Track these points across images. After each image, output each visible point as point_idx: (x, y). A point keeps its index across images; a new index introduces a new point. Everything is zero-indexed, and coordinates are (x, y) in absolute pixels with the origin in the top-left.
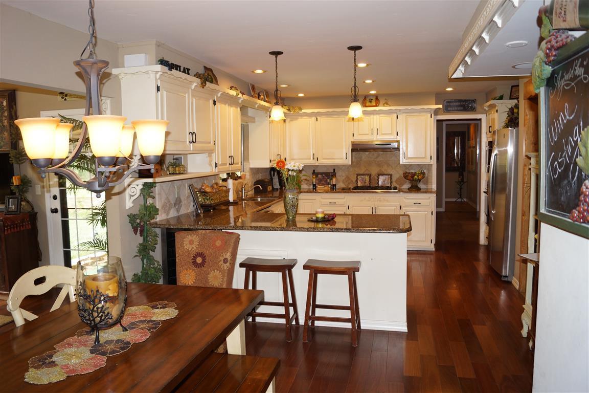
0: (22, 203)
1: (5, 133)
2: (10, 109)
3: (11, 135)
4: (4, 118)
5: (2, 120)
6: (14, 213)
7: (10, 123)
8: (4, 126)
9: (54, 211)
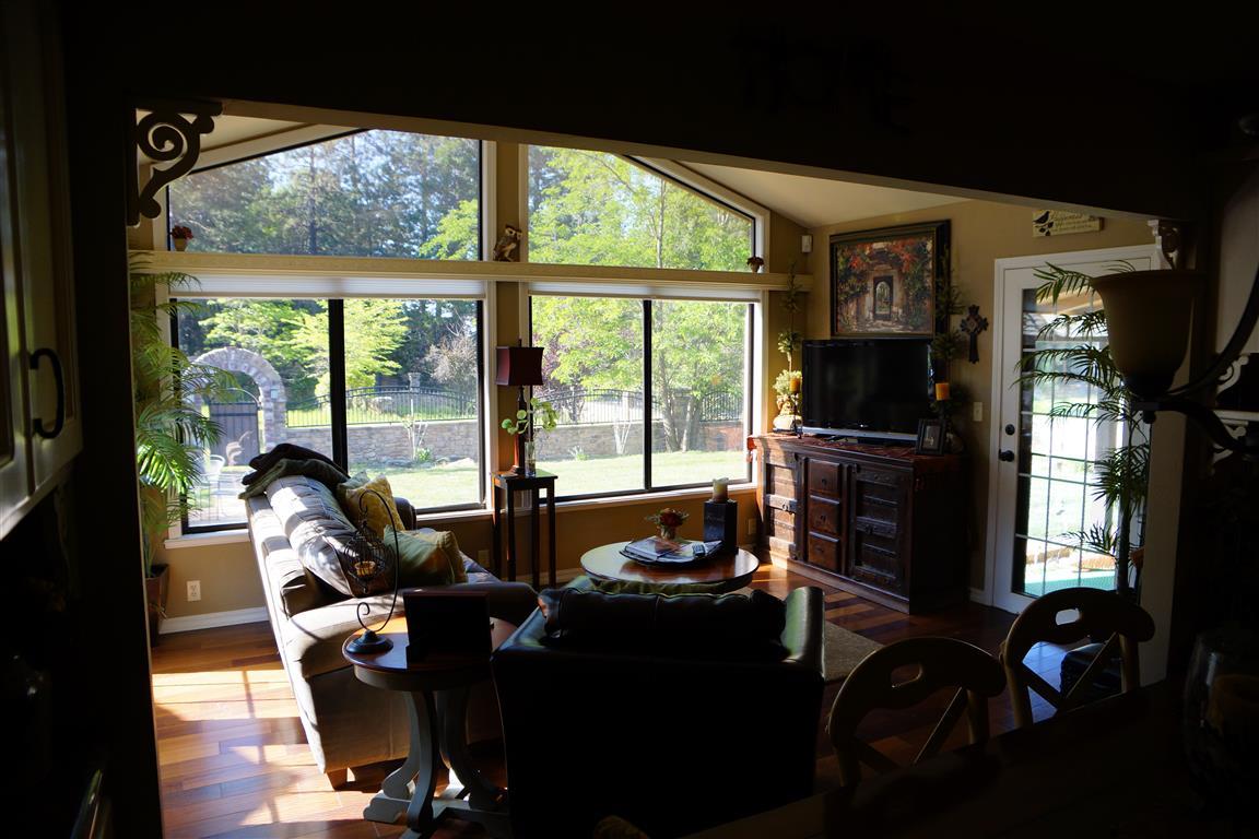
0: (948, 435)
1: (926, 301)
2: (938, 257)
3: (937, 307)
4: (926, 274)
5: (922, 276)
6: (930, 453)
7: (937, 283)
8: (925, 288)
9: (1008, 456)
